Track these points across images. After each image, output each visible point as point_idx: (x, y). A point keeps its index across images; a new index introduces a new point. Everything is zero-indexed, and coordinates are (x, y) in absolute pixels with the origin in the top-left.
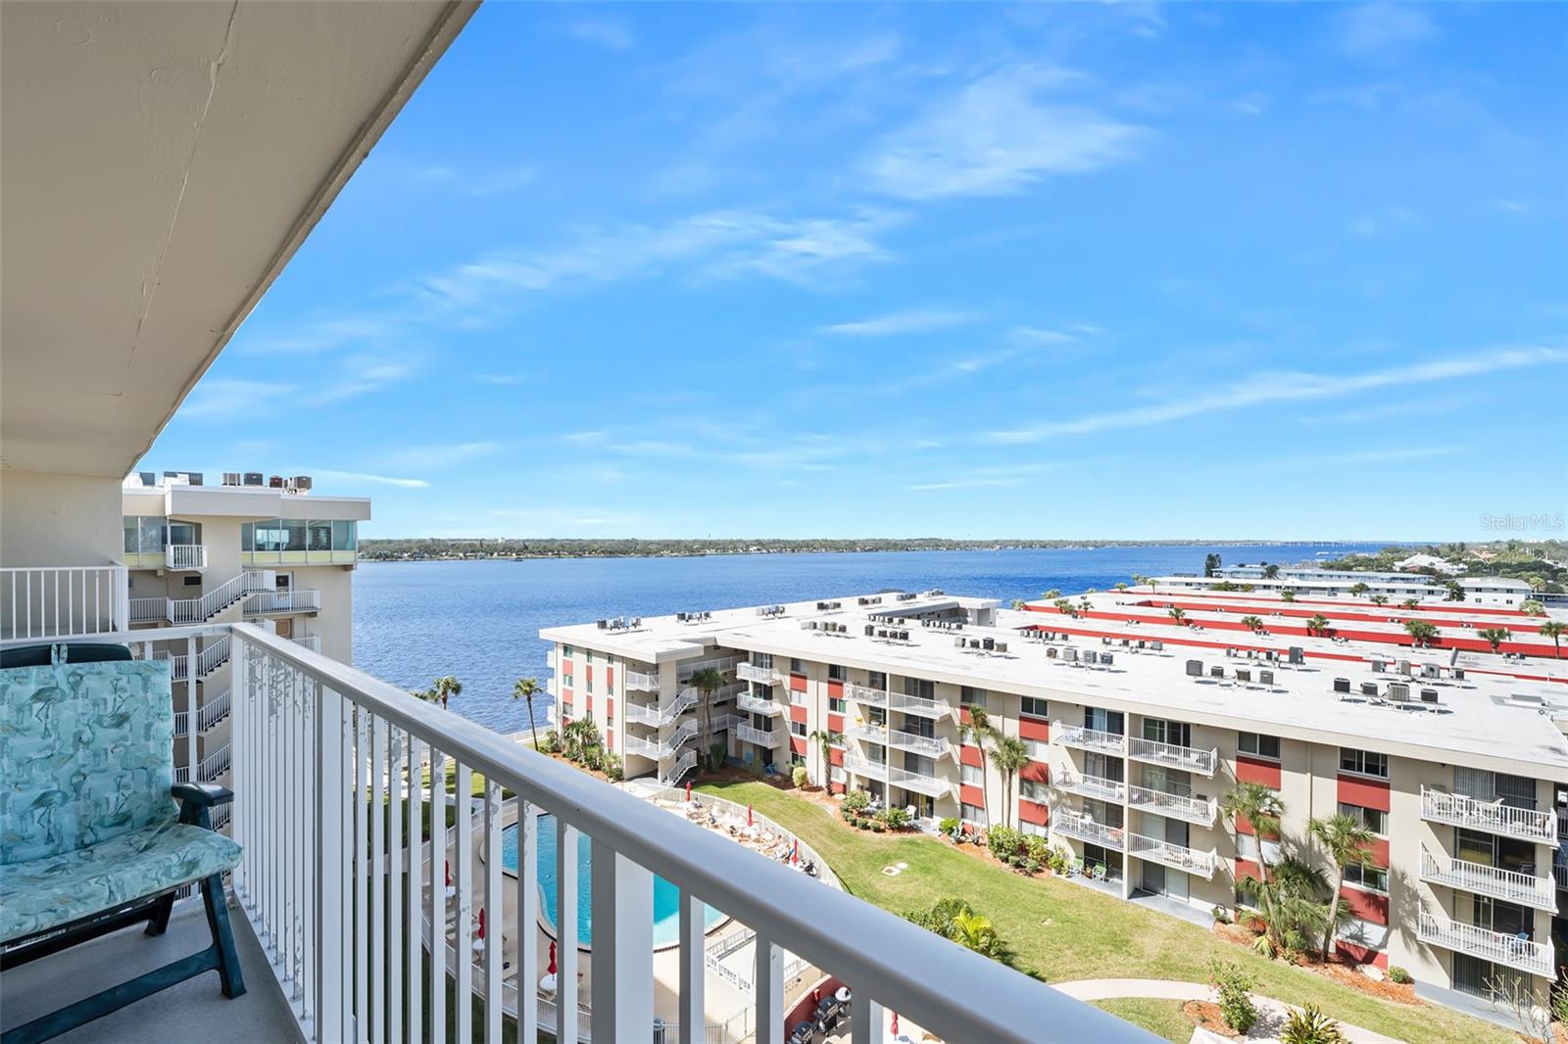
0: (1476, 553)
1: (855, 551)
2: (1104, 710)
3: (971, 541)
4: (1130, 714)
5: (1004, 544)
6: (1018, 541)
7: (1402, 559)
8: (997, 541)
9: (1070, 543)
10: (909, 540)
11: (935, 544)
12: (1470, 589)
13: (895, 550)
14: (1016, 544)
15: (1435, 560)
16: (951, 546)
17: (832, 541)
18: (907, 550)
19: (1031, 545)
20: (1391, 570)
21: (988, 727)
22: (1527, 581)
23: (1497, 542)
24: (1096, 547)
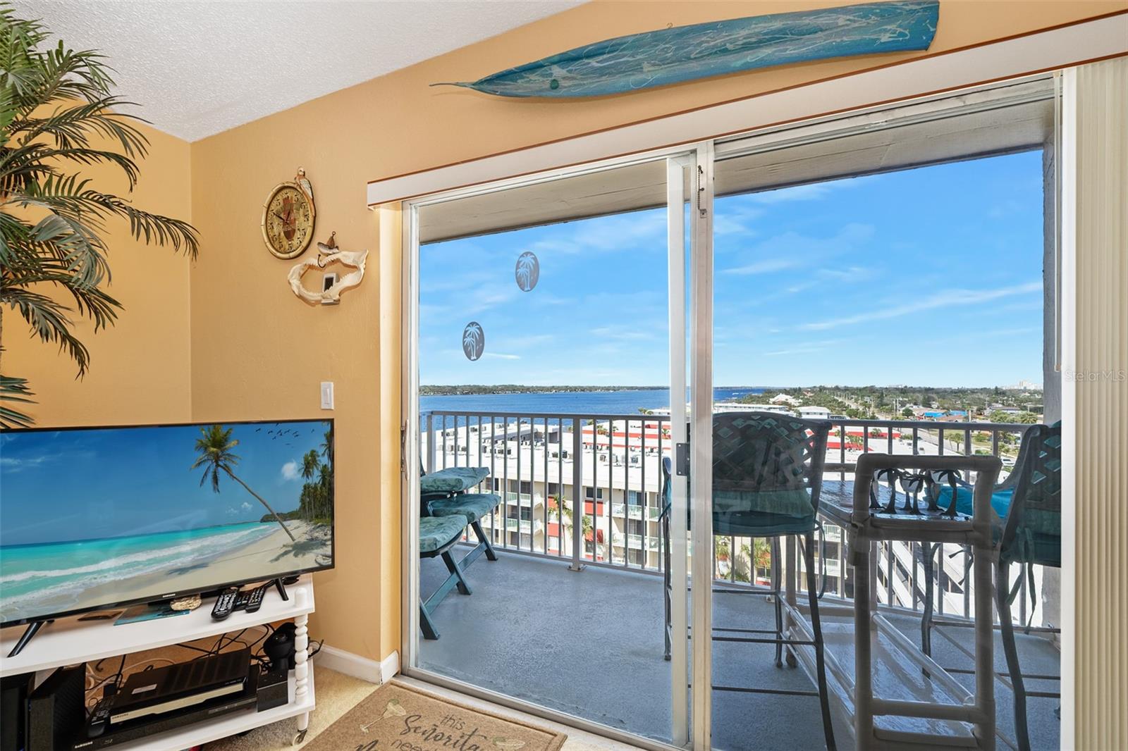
0: (806, 393)
1: (456, 394)
2: (635, 492)
3: (537, 387)
4: (650, 493)
5: (559, 389)
6: (567, 387)
7: (773, 397)
8: (553, 387)
9: (599, 388)
10: (495, 386)
11: (513, 389)
12: (804, 413)
13: (485, 393)
14: (566, 388)
15: (788, 397)
16: (524, 390)
17: (438, 387)
18: (494, 393)
19: (575, 389)
20: (768, 403)
21: (566, 509)
22: (828, 408)
23: (815, 387)
24: (615, 390)
